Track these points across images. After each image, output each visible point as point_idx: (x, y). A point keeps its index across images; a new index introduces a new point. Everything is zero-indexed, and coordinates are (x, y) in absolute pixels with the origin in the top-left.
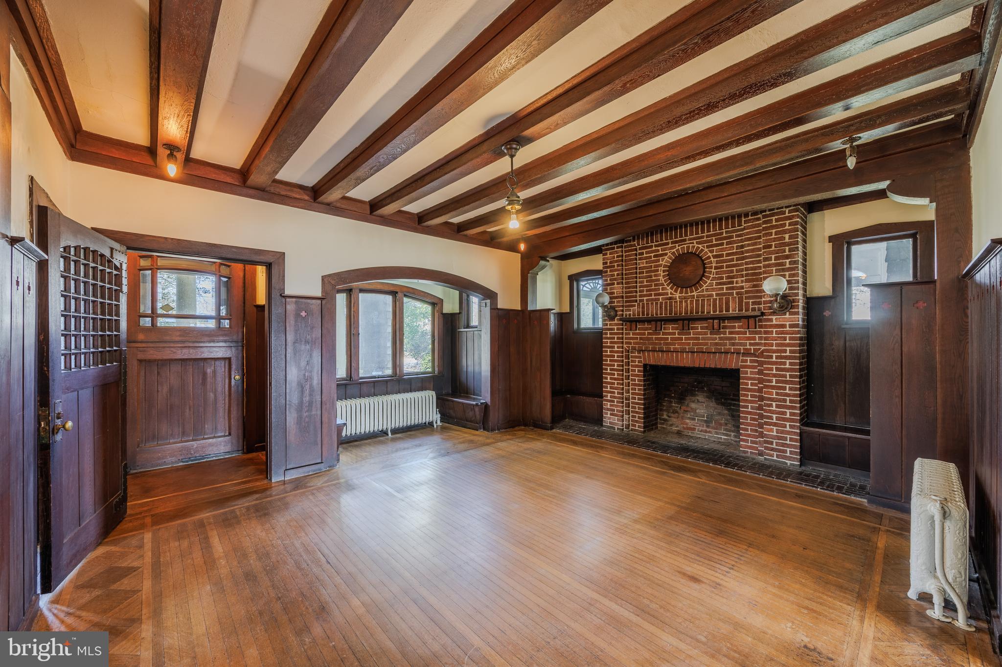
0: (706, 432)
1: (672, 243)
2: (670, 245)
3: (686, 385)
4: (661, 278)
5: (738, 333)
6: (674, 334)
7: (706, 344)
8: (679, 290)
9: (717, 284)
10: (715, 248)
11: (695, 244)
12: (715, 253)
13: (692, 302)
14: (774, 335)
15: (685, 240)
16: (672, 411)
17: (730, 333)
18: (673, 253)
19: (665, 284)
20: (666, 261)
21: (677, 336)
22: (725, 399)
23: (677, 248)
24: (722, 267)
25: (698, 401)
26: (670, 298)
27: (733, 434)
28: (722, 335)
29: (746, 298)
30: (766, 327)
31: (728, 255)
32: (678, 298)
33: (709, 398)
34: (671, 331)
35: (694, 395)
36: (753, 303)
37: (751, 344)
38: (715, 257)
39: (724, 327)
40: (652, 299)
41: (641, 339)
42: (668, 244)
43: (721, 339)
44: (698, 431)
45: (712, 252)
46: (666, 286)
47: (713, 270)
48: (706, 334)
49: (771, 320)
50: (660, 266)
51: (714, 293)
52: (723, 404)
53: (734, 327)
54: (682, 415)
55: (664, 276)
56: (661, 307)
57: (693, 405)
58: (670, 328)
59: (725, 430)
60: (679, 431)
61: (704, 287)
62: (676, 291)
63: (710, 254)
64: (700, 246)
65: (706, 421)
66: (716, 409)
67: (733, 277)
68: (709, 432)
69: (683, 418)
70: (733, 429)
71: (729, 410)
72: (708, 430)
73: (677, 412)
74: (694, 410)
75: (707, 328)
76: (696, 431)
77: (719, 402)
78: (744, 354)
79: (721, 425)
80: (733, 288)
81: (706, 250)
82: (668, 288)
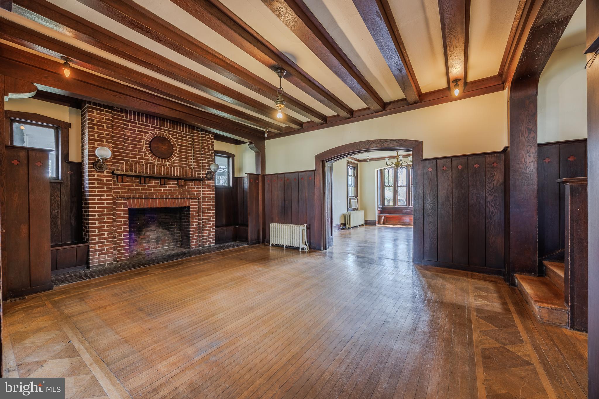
0: (157, 248)
1: (152, 127)
2: (150, 128)
3: (143, 221)
4: (144, 147)
5: (191, 188)
6: (156, 187)
7: (176, 193)
8: (157, 159)
9: (180, 160)
10: (178, 140)
11: (167, 134)
12: (178, 143)
13: (167, 168)
14: (207, 190)
15: (161, 129)
16: (132, 241)
17: (188, 188)
18: (153, 134)
19: (147, 153)
20: (148, 137)
21: (158, 188)
22: (168, 226)
23: (156, 132)
24: (182, 152)
25: (151, 230)
26: (151, 163)
27: (171, 244)
28: (184, 189)
29: (195, 171)
30: (203, 185)
31: (185, 146)
32: (156, 164)
33: (158, 227)
34: (154, 185)
35: (149, 227)
36: (198, 174)
37: (197, 194)
38: (178, 145)
39: (185, 185)
40: (137, 161)
41: (129, 189)
42: (149, 126)
43: (183, 191)
44: (152, 249)
45: (176, 141)
46: (148, 154)
47: (177, 152)
48: (175, 187)
49: (205, 183)
50: (144, 139)
51: (178, 165)
52: (166, 229)
53: (189, 185)
54: (140, 242)
55: (146, 147)
56: (146, 168)
57: (148, 234)
58: (153, 183)
59: (168, 243)
60: (138, 253)
61: (173, 161)
62: (155, 159)
63: (175, 142)
64: (170, 136)
65: (156, 241)
66: (162, 232)
67: (187, 159)
68: (159, 247)
69: (141, 244)
70: (172, 241)
71: (169, 231)
72: (158, 246)
73: (137, 241)
74: (149, 237)
75: (176, 184)
76: (150, 250)
77: (164, 228)
78: (192, 199)
79: (165, 241)
80: (187, 164)
81: (173, 139)
82: (149, 156)
